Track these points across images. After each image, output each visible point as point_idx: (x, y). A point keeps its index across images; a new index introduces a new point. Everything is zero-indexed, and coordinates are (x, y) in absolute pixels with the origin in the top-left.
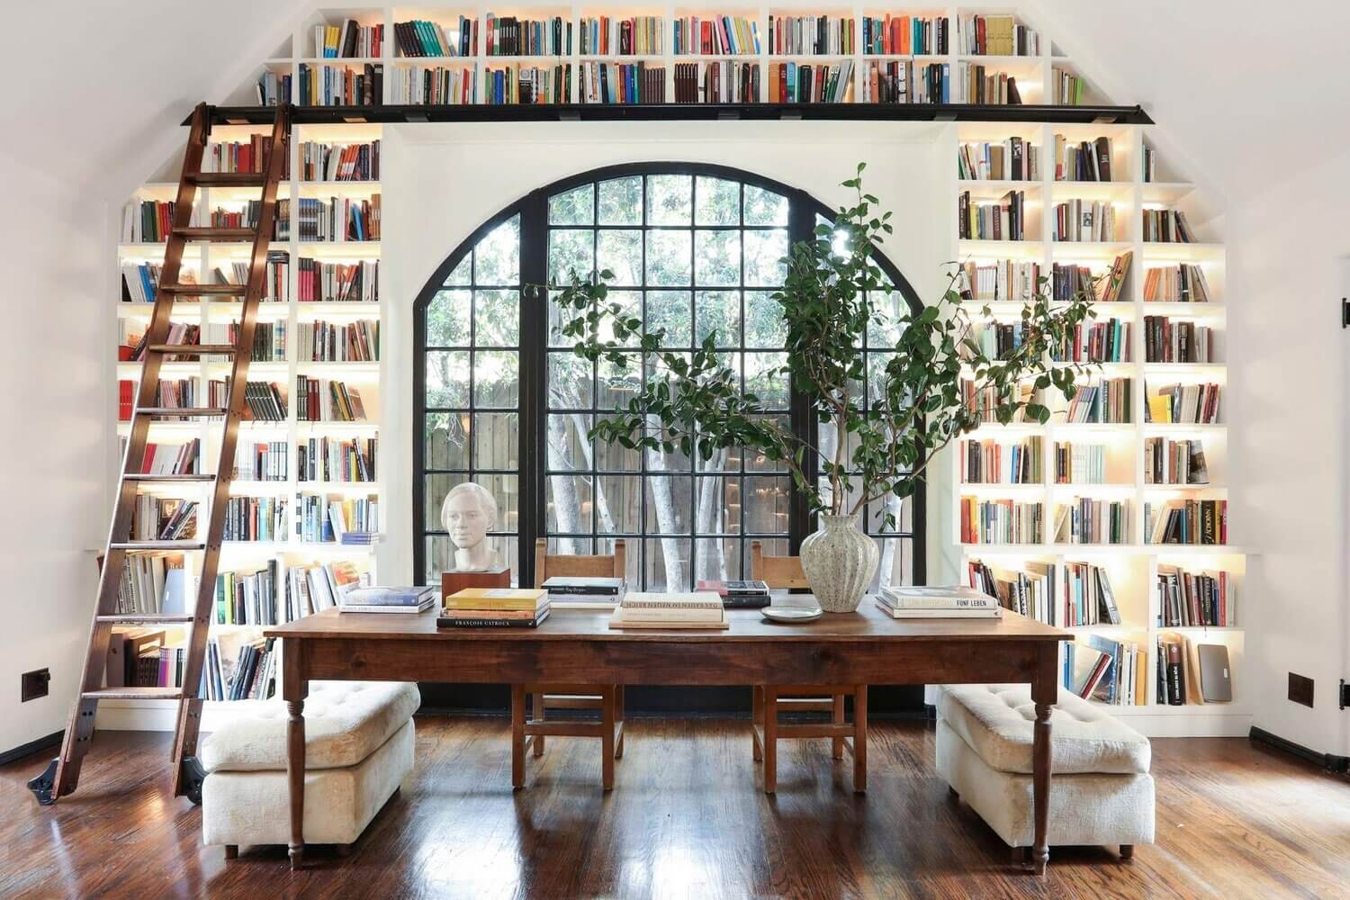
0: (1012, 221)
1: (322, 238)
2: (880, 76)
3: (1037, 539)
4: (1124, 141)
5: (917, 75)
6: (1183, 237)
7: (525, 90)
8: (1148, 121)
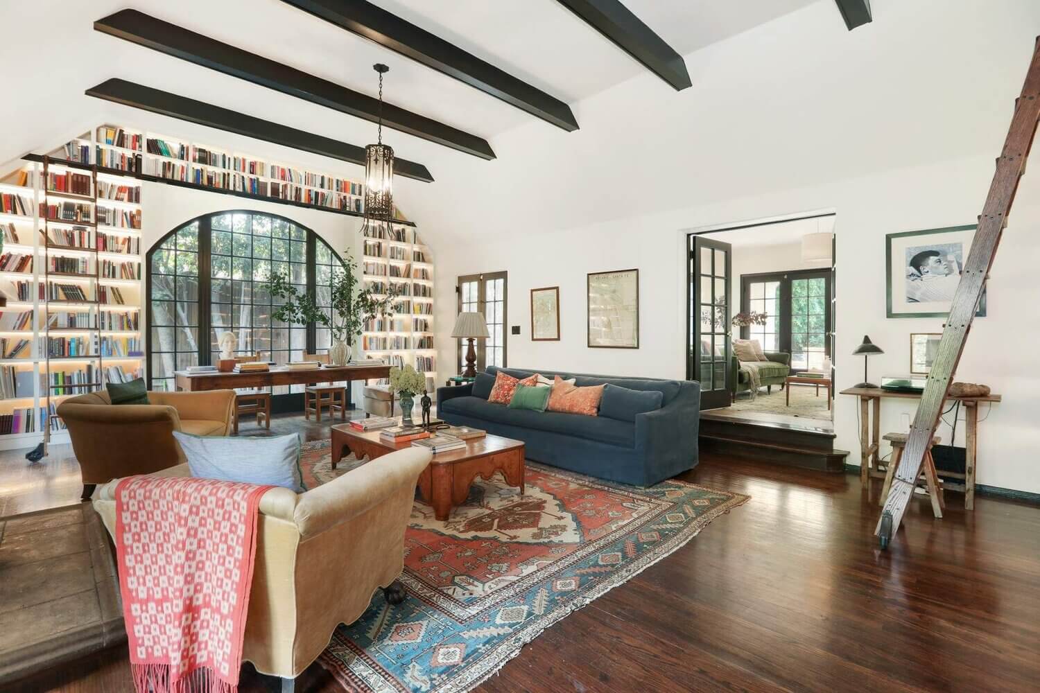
0: (378, 250)
1: (109, 224)
2: (341, 200)
3: (385, 348)
4: (409, 230)
5: (352, 201)
6: (423, 260)
7: (210, 179)
8: (415, 226)
